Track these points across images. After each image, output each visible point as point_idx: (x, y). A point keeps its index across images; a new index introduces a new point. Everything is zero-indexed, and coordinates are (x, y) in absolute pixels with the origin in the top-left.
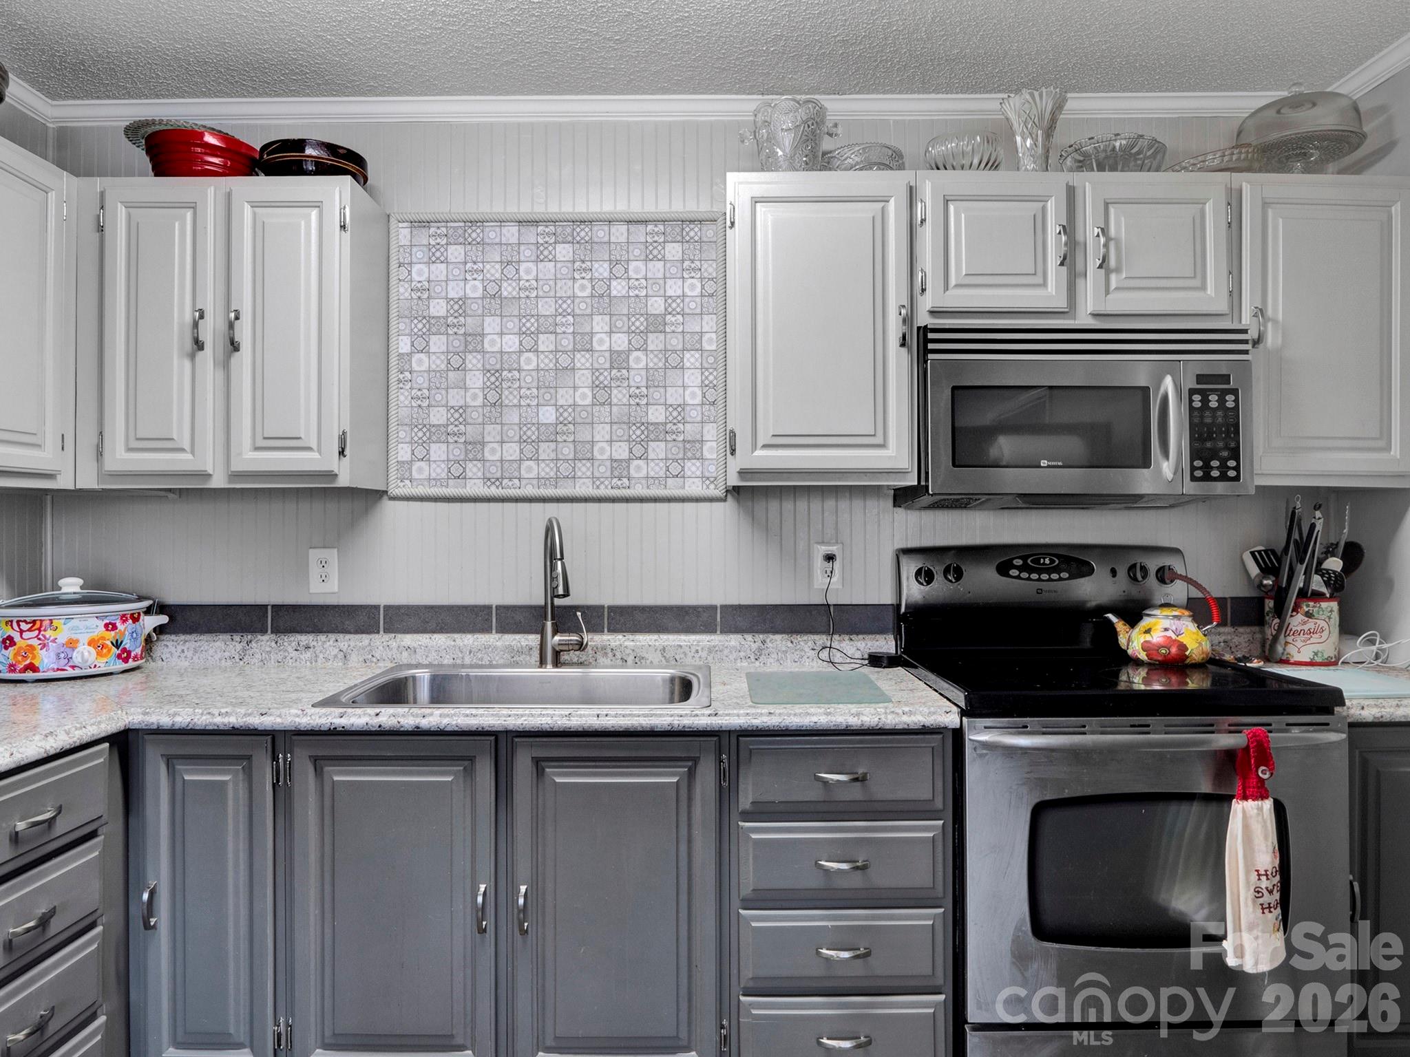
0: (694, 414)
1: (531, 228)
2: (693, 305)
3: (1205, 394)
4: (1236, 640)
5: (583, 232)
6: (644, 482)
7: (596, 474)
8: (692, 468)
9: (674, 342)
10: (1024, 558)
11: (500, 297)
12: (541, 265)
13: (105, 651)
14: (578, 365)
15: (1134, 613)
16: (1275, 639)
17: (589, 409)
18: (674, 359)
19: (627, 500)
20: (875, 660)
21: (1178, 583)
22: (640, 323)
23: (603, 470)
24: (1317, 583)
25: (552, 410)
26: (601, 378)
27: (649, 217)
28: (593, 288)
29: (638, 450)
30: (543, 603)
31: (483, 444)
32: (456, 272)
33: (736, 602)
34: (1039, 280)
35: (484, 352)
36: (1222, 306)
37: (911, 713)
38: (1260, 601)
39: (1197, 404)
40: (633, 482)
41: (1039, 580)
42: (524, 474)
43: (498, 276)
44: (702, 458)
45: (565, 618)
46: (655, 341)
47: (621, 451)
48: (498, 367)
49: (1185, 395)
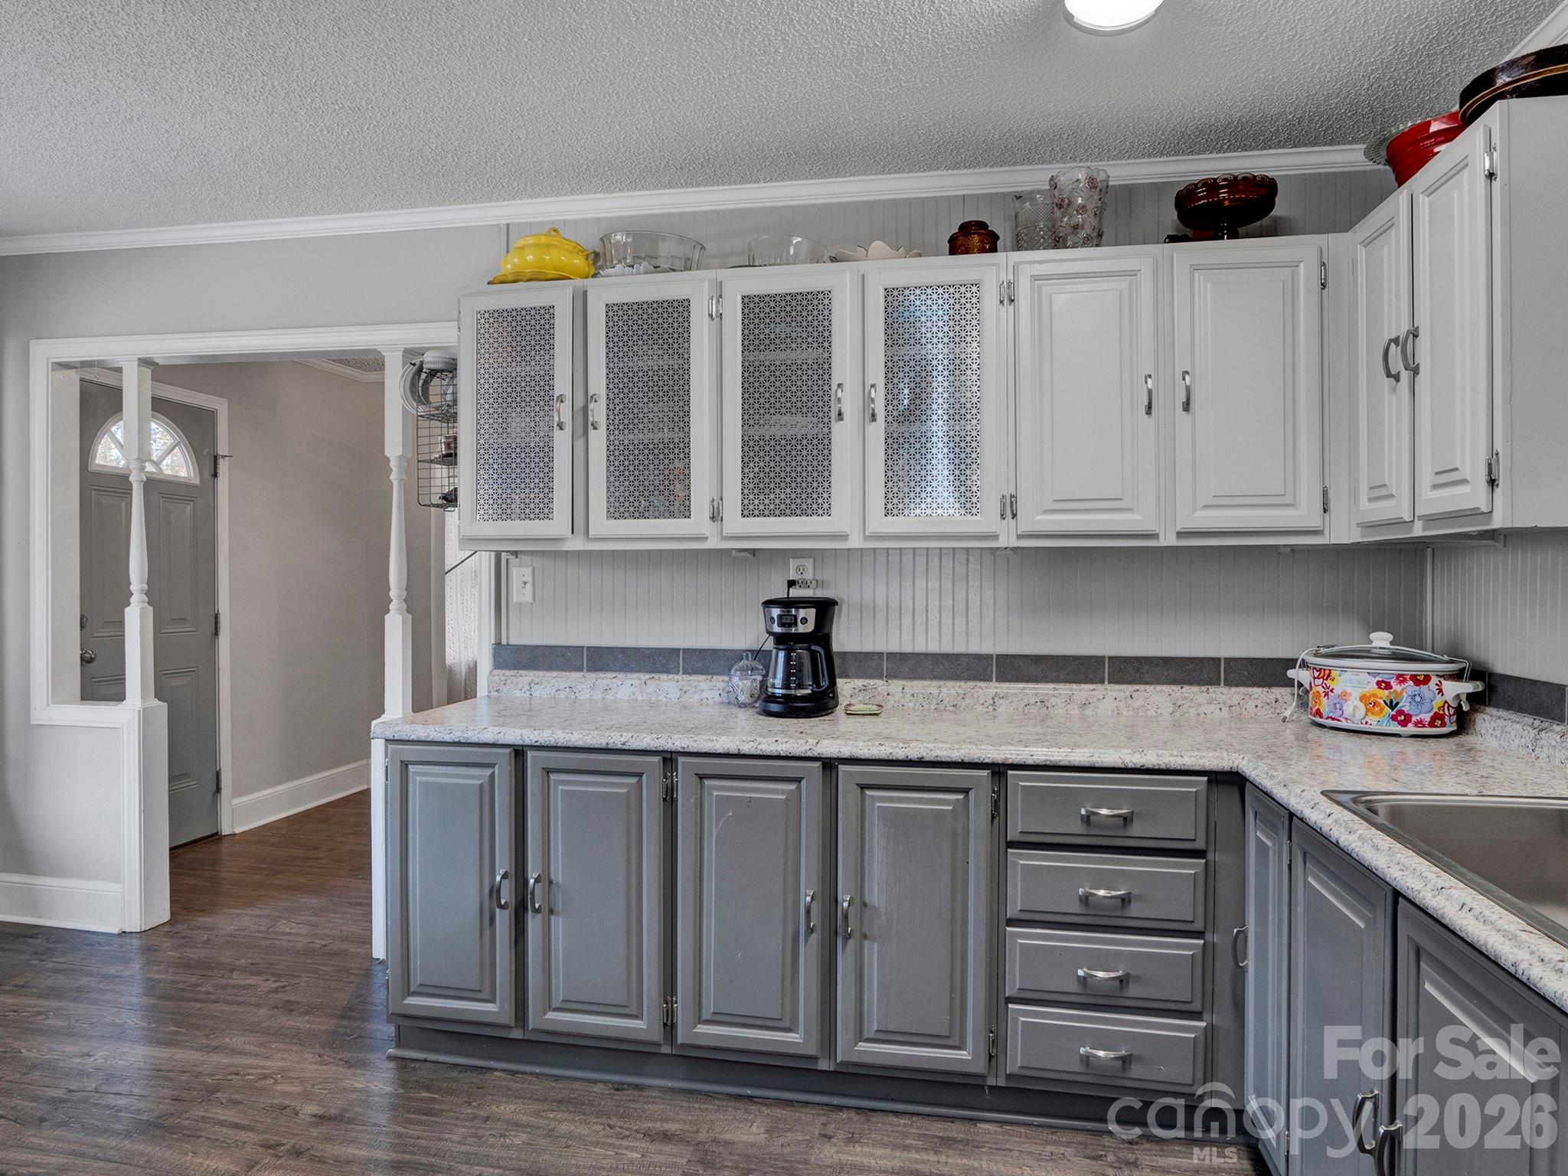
13: (1377, 709)
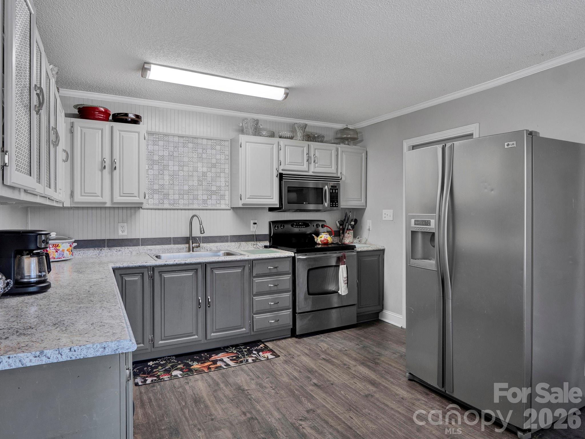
0: (223, 188)
1: (182, 138)
2: (223, 161)
3: (332, 189)
4: (335, 240)
5: (195, 141)
6: (211, 205)
7: (199, 203)
8: (222, 202)
9: (218, 170)
10: (296, 223)
11: (173, 156)
12: (184, 148)
14: (194, 175)
15: (318, 234)
16: (342, 239)
17: (197, 186)
18: (218, 175)
19: (207, 210)
20: (266, 247)
21: (326, 227)
22: (210, 165)
23: (201, 202)
24: (350, 227)
25: (187, 186)
26: (200, 179)
27: (212, 138)
28: (198, 155)
29: (209, 197)
30: (189, 236)
31: (169, 195)
32: (161, 148)
33: (233, 235)
34: (302, 164)
35: (169, 170)
36: (335, 172)
37: (285, 254)
38: (339, 231)
39: (331, 192)
40: (208, 205)
41: (299, 228)
42: (180, 203)
43: (173, 150)
44: (225, 199)
45: (195, 240)
46: (213, 170)
47: (205, 197)
48: (173, 174)
49: (329, 189)
